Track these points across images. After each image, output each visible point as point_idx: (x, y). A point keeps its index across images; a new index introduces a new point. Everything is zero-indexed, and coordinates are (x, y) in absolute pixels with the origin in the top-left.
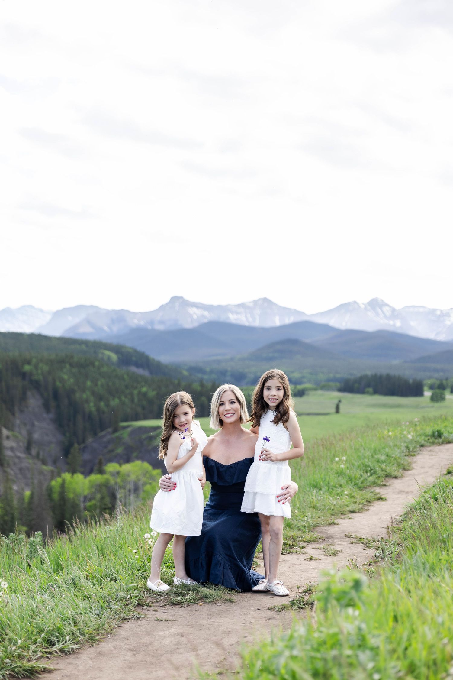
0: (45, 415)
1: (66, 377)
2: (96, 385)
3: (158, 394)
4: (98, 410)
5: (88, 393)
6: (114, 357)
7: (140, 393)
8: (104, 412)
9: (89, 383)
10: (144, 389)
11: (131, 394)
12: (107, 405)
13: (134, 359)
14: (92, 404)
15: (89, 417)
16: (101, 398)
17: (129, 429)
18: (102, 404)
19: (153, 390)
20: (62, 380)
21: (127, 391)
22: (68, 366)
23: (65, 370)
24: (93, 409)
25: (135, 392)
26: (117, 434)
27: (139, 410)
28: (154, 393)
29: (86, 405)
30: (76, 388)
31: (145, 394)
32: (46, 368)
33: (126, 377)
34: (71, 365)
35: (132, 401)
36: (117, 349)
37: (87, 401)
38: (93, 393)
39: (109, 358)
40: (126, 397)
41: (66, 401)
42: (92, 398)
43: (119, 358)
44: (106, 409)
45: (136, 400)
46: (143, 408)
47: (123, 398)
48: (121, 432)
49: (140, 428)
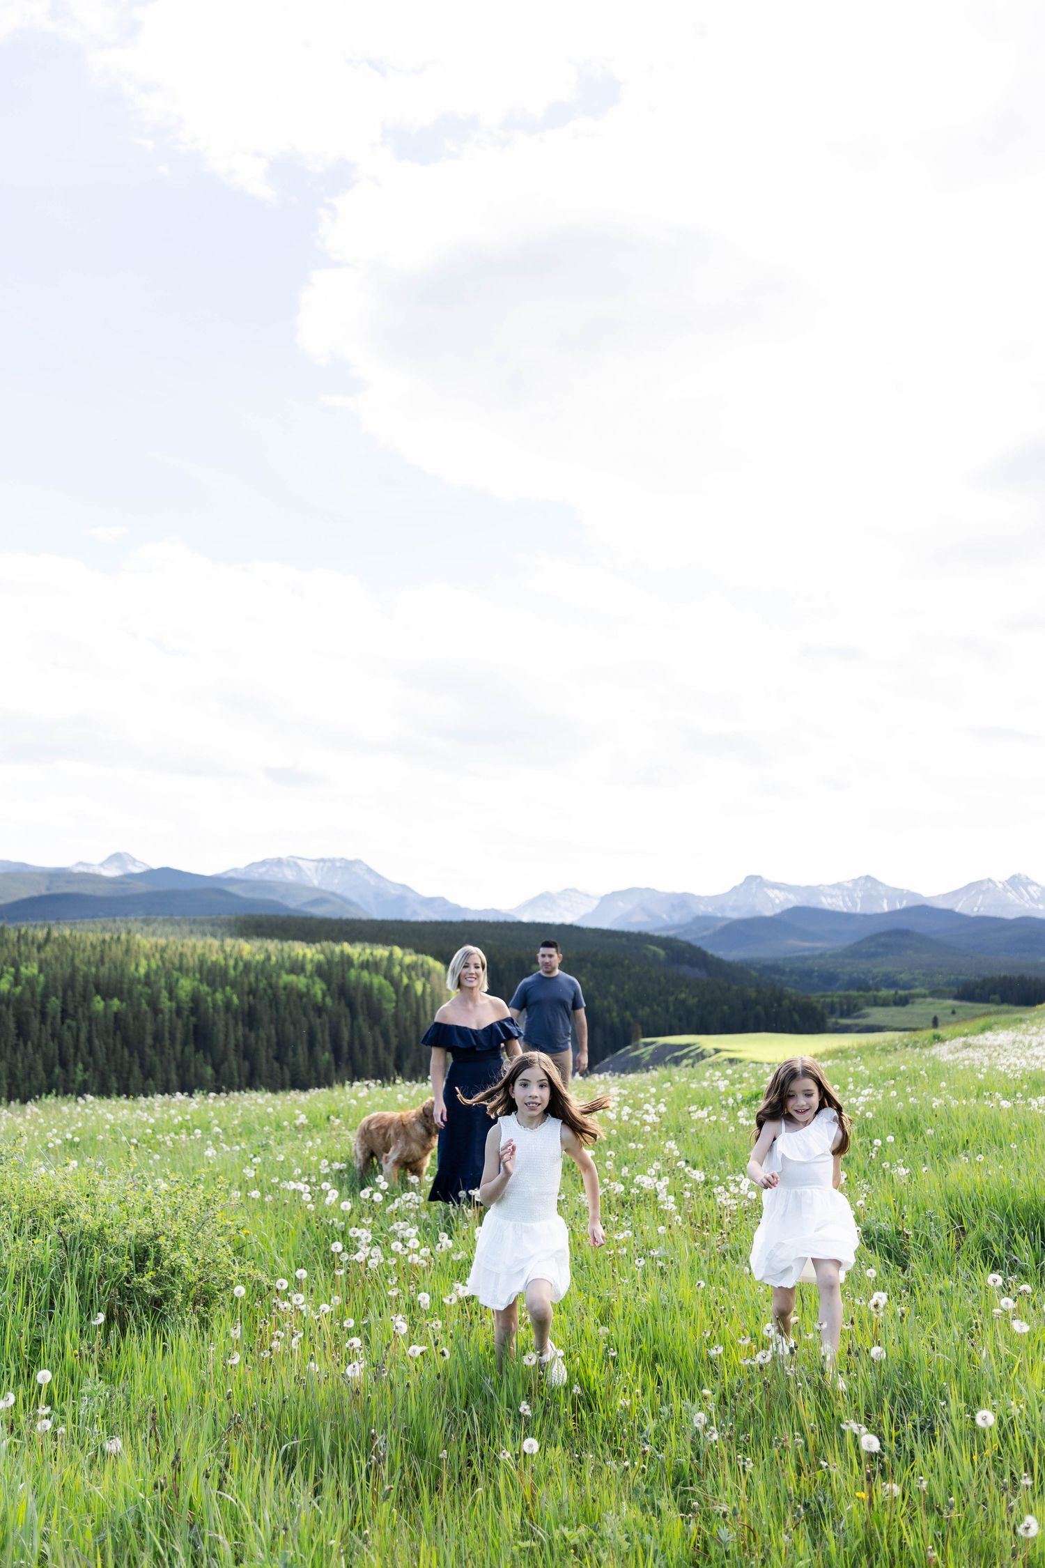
2: (623, 989)
3: (699, 1002)
4: (622, 1021)
6: (661, 953)
7: (676, 999)
9: (613, 988)
10: (683, 996)
11: (667, 1002)
12: (635, 1016)
13: (687, 955)
14: (614, 1014)
16: (627, 1006)
17: (651, 1048)
18: (628, 1014)
19: (694, 997)
21: (662, 998)
22: (589, 966)
23: (585, 971)
24: (617, 1020)
25: (671, 999)
26: (636, 1053)
27: (673, 1020)
28: (697, 1000)
29: (607, 1015)
30: (596, 993)
31: (683, 1002)
33: (662, 979)
34: (593, 964)
35: (667, 1010)
36: (666, 943)
37: (609, 1010)
39: (655, 954)
40: (658, 1005)
42: (615, 1007)
43: (667, 954)
45: (672, 1009)
46: (680, 1020)
47: (655, 1007)
48: (642, 1050)
49: (665, 1046)
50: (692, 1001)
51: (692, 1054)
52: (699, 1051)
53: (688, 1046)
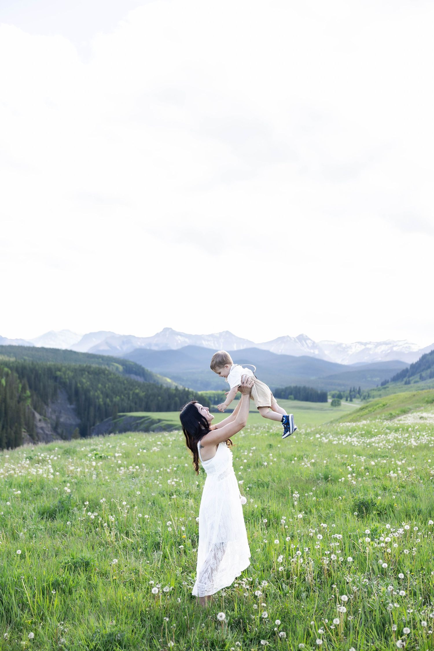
0: (69, 406)
1: (84, 381)
2: (105, 387)
3: (146, 394)
4: (105, 404)
5: (99, 392)
6: (121, 368)
7: (134, 393)
8: (108, 406)
9: (100, 386)
10: (137, 391)
11: (128, 394)
12: (111, 401)
13: (134, 369)
14: (101, 400)
15: (99, 408)
16: (107, 396)
17: (124, 418)
18: (108, 400)
19: (143, 392)
20: (81, 383)
21: (126, 392)
22: (86, 373)
23: (84, 376)
24: (102, 403)
25: (131, 393)
26: (115, 421)
27: (133, 405)
28: (144, 393)
29: (97, 400)
30: (91, 388)
31: (137, 394)
32: (71, 374)
33: (125, 382)
34: (88, 372)
35: (129, 399)
36: (122, 362)
37: (98, 398)
38: (102, 393)
39: (117, 368)
40: (124, 396)
41: (83, 397)
42: (101, 396)
43: (124, 368)
44: (110, 404)
45: (131, 398)
46: (136, 404)
47: (123, 397)
48: (118, 419)
49: (131, 417)
50: (142, 394)
51: (146, 422)
52: (150, 420)
53: (143, 417)
